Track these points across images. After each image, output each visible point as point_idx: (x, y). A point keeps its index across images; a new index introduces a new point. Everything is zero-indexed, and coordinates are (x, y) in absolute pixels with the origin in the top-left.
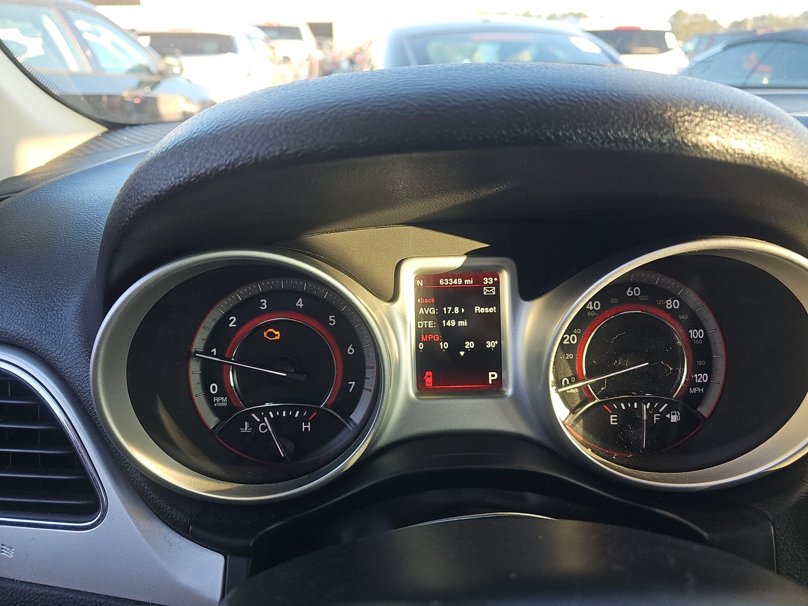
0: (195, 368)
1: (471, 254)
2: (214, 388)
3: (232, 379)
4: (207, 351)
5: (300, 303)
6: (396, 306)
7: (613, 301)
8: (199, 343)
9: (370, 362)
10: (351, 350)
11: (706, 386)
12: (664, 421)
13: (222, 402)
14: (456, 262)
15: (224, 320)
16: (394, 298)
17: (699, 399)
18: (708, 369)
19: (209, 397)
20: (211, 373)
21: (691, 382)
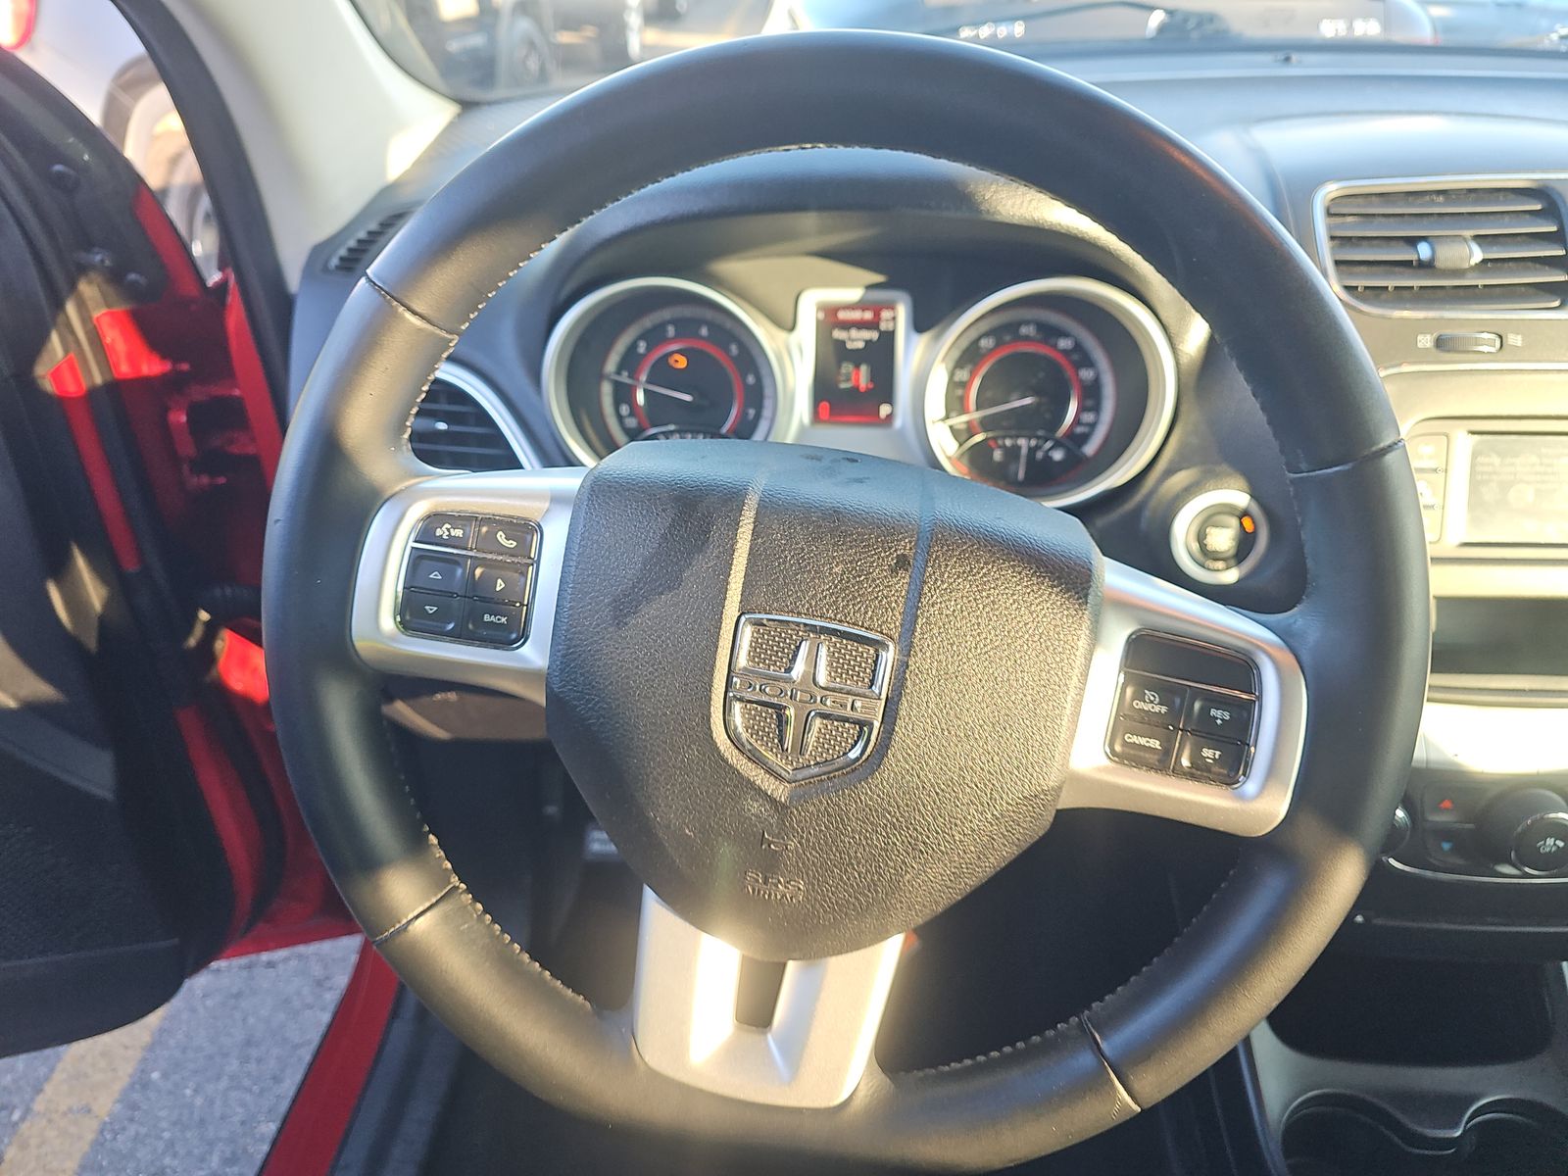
0: (607, 389)
1: (870, 287)
2: (625, 409)
3: (640, 398)
4: (618, 372)
5: (704, 331)
6: (794, 338)
7: (1008, 338)
8: (611, 366)
9: (768, 391)
10: (751, 379)
11: (1093, 426)
12: (1047, 458)
13: (632, 423)
14: (855, 294)
15: (633, 346)
16: (792, 329)
17: (1084, 438)
18: (1096, 408)
19: (620, 418)
20: (623, 394)
21: (1077, 421)
